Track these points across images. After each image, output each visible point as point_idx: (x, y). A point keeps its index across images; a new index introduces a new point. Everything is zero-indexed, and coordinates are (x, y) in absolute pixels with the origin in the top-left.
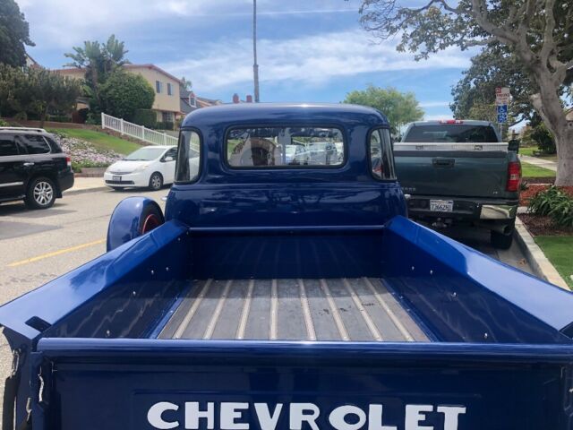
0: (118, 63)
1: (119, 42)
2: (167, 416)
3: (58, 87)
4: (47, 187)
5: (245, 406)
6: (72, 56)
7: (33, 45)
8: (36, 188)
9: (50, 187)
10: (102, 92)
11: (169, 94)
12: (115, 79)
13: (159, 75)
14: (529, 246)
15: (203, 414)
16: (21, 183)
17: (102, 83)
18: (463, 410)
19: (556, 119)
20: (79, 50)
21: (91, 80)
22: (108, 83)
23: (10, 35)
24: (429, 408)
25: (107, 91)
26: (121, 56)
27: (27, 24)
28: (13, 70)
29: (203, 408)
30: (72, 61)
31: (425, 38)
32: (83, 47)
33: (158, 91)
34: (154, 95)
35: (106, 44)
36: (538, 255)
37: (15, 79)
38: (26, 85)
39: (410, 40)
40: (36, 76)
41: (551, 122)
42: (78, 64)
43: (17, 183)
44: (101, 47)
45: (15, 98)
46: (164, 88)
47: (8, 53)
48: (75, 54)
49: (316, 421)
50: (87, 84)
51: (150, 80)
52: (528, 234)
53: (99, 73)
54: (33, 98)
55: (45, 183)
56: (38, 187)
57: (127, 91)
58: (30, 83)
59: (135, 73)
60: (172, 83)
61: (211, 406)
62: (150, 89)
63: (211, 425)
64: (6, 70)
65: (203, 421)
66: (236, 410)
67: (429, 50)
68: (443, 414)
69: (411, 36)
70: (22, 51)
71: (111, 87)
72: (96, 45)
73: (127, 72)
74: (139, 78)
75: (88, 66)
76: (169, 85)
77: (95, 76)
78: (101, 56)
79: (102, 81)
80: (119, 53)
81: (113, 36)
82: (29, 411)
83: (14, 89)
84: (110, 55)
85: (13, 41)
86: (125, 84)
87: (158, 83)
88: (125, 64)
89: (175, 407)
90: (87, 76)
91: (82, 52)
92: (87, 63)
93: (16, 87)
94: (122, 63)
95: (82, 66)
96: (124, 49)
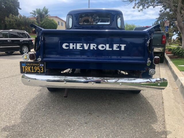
0: (46, 15)
1: (47, 9)
2: (66, 46)
3: (28, 22)
4: (26, 48)
5: (82, 44)
6: (32, 13)
7: (21, 9)
8: (23, 48)
9: (27, 48)
10: (41, 24)
11: (62, 25)
12: (45, 20)
13: (59, 19)
14: (168, 61)
15: (73, 46)
16: (19, 46)
17: (41, 22)
18: (125, 45)
19: (182, 28)
20: (34, 11)
21: (38, 21)
22: (43, 22)
23: (14, 6)
24: (118, 45)
25: (43, 24)
26: (47, 13)
27: (19, 2)
28: (15, 16)
29: (73, 45)
30: (32, 15)
31: (142, 4)
32: (36, 10)
33: (59, 25)
34: (57, 25)
35: (43, 9)
36: (170, 63)
37: (16, 19)
38: (19, 21)
39: (137, 5)
40: (22, 18)
41: (180, 29)
42: (34, 16)
43: (18, 46)
44: (41, 10)
45: (16, 25)
46: (60, 24)
47: (13, 11)
48: (33, 12)
49: (96, 47)
50: (37, 22)
51: (56, 21)
52: (169, 59)
53: (40, 19)
54: (21, 25)
55: (26, 47)
56: (24, 48)
57: (49, 24)
58: (20, 20)
59: (52, 19)
60: (63, 22)
61: (75, 44)
62: (56, 23)
63: (75, 48)
64: (13, 16)
65: (73, 47)
66: (80, 45)
67: (143, 8)
68: (121, 46)
69: (137, 4)
70: (17, 11)
71: (44, 23)
72: (40, 10)
73: (49, 18)
74: (52, 20)
75: (37, 16)
76: (62, 23)
77: (39, 20)
78: (41, 13)
79: (41, 21)
80: (46, 12)
81: (45, 7)
82: (40, 43)
83: (15, 22)
84: (44, 13)
85: (15, 8)
86: (48, 22)
87: (58, 22)
88: (49, 16)
89: (68, 44)
90: (37, 19)
91: (35, 12)
92: (37, 15)
93: (16, 21)
94: (48, 15)
95: (35, 17)
96: (48, 11)
